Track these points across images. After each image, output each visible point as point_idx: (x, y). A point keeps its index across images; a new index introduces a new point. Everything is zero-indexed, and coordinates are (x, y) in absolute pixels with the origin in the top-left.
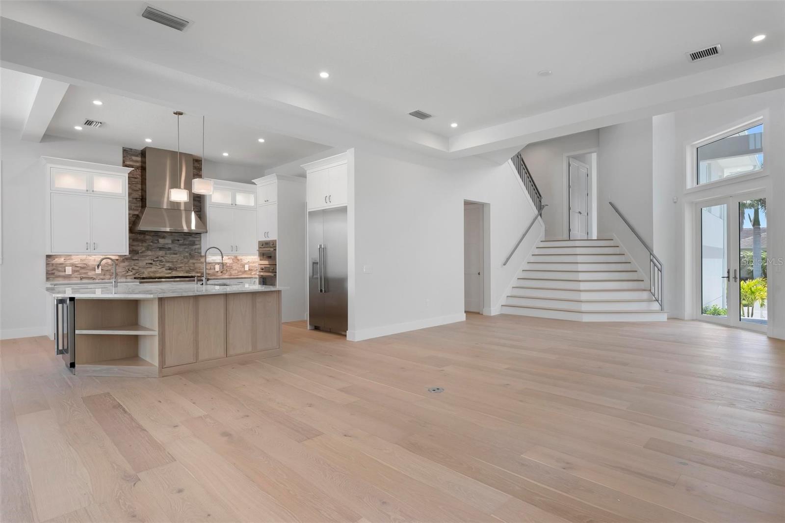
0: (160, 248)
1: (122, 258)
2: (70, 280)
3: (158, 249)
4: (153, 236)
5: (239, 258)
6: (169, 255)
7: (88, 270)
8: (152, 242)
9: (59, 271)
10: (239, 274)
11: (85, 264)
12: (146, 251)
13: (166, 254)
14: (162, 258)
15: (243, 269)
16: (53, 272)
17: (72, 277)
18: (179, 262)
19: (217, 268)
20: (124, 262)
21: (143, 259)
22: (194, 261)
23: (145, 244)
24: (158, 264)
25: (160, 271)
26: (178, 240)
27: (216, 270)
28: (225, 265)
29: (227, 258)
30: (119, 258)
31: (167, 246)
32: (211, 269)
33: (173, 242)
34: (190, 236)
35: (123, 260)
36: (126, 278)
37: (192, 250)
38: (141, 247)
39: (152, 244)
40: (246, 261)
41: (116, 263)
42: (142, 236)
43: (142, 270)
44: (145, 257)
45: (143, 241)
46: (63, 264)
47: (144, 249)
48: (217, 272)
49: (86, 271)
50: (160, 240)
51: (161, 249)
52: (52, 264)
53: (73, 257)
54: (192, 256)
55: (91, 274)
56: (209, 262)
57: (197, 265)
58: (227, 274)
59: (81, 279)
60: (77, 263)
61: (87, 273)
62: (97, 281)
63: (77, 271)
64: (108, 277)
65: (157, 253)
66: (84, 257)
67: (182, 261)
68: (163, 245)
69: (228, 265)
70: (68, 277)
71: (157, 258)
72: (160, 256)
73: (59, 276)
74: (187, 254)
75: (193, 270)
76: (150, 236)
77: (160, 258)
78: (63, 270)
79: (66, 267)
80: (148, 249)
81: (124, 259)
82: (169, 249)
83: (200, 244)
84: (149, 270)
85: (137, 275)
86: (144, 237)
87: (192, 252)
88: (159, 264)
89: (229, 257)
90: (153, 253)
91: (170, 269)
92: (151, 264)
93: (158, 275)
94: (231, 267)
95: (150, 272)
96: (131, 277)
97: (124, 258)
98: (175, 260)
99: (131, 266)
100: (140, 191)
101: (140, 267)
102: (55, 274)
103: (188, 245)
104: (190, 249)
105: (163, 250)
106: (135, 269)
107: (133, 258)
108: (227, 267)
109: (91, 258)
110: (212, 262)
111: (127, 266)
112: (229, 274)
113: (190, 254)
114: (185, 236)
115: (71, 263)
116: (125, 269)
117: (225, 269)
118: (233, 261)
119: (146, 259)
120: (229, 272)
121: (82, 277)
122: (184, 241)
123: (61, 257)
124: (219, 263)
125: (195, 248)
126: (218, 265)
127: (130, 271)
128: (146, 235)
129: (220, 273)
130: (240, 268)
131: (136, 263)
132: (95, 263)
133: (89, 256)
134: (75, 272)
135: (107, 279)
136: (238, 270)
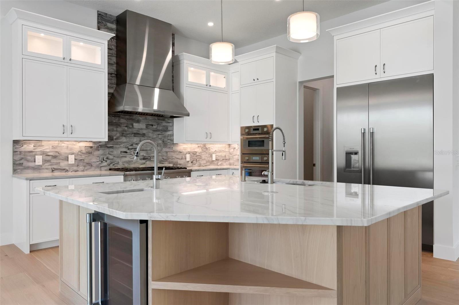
0: (134, 134)
1: (96, 146)
2: (40, 172)
3: (133, 135)
4: (128, 119)
5: (208, 146)
7: (60, 159)
8: (126, 127)
9: (28, 161)
11: (56, 152)
12: (121, 137)
13: (140, 141)
14: (137, 146)
16: (21, 162)
17: (43, 169)
20: (99, 150)
21: (118, 146)
22: (167, 150)
23: (119, 129)
24: (132, 153)
25: (134, 160)
26: (152, 125)
27: (187, 160)
28: (195, 154)
29: (197, 146)
30: (94, 145)
31: (141, 132)
32: (182, 159)
33: (147, 127)
34: (164, 120)
35: (98, 147)
36: (101, 170)
37: (165, 136)
39: (126, 128)
40: (213, 150)
41: (90, 152)
42: (117, 119)
43: (117, 160)
44: (120, 144)
45: (118, 125)
46: (32, 152)
47: (118, 135)
48: (188, 161)
49: (58, 161)
50: (134, 124)
51: (136, 134)
52: (21, 152)
53: (43, 143)
54: (165, 144)
55: (63, 164)
56: (181, 151)
58: (197, 164)
59: (53, 171)
60: (48, 150)
61: (59, 163)
62: (70, 174)
63: (49, 161)
64: (81, 168)
65: (132, 140)
66: (56, 143)
68: (137, 131)
69: (198, 154)
70: (38, 168)
71: (132, 145)
72: (134, 143)
73: (28, 168)
74: (160, 142)
75: (166, 160)
76: (125, 119)
77: (134, 145)
78: (33, 159)
79: (36, 156)
80: (123, 134)
81: (100, 146)
82: (144, 135)
83: (173, 130)
84: (124, 159)
85: (111, 165)
86: (119, 120)
87: (165, 139)
88: (134, 153)
89: (199, 145)
90: (128, 139)
91: (144, 159)
92: (126, 152)
93: (132, 166)
94: (200, 157)
95: (125, 162)
96: (106, 168)
97: (98, 145)
98: (149, 149)
99: (106, 155)
100: (115, 65)
101: (114, 157)
102: (23, 165)
103: (161, 131)
104: (163, 136)
105: (137, 137)
106: (109, 158)
107: (108, 145)
108: (196, 156)
109: (64, 145)
110: (184, 151)
111: (102, 155)
112: (198, 165)
113: (163, 142)
114: (159, 121)
115: (41, 151)
116: (100, 159)
117: (195, 158)
118: (201, 149)
119: (121, 147)
120: (198, 162)
121: (54, 168)
122: (157, 126)
123: (30, 143)
124: (190, 152)
125: (168, 135)
126: (189, 155)
127: (105, 160)
128: (121, 118)
129: (191, 163)
130: (208, 158)
131: (111, 152)
132: (68, 151)
133: (62, 142)
134: (46, 163)
135: (81, 171)
136: (206, 160)
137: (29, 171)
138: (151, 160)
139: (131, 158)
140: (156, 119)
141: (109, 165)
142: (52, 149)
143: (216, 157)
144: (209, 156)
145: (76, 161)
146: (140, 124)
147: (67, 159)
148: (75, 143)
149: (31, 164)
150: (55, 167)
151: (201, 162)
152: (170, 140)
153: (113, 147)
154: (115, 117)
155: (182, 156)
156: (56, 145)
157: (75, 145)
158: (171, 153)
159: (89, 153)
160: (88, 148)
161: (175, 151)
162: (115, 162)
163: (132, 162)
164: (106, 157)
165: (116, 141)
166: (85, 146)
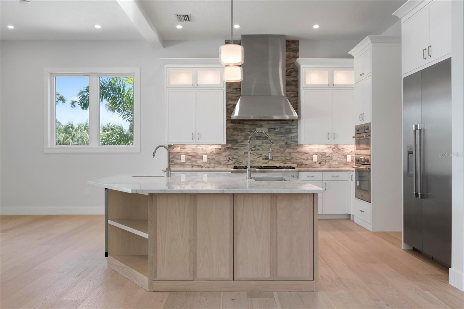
0: (257, 137)
1: (224, 148)
2: (184, 167)
3: (256, 138)
4: (251, 125)
5: (340, 147)
6: (266, 145)
7: (197, 158)
8: (250, 131)
9: (177, 159)
10: (340, 165)
11: (195, 153)
12: (245, 140)
13: (263, 143)
14: (259, 148)
15: (344, 160)
16: (173, 159)
17: (186, 165)
18: (275, 151)
19: (315, 158)
20: (226, 151)
21: (242, 148)
22: (291, 151)
23: (244, 134)
24: (255, 154)
25: (257, 160)
26: (275, 129)
27: (314, 161)
28: (324, 155)
29: (326, 147)
30: (222, 148)
31: (263, 135)
32: (308, 159)
33: (270, 130)
34: (287, 123)
35: (225, 149)
36: (228, 167)
37: (288, 138)
38: (240, 137)
39: (249, 133)
40: (348, 151)
41: (219, 152)
43: (243, 160)
44: (244, 146)
45: (242, 130)
46: (179, 153)
47: (243, 139)
48: (315, 162)
49: (196, 160)
50: (257, 129)
51: (258, 138)
52: (172, 153)
53: (186, 147)
54: (288, 145)
55: (200, 162)
56: (307, 152)
57: (294, 155)
58: (326, 166)
59: (192, 167)
60: (189, 152)
61: (197, 161)
62: (204, 169)
63: (190, 159)
64: (213, 165)
65: (255, 143)
67: (279, 150)
68: (260, 134)
69: (327, 155)
70: (183, 164)
71: (255, 147)
72: (257, 145)
73: (177, 164)
74: (283, 143)
75: (289, 161)
76: (249, 125)
77: (257, 147)
78: (180, 158)
79: (182, 156)
80: (246, 138)
82: (266, 138)
83: (297, 132)
86: (243, 126)
87: (289, 141)
88: (257, 154)
89: (329, 146)
90: (251, 142)
91: (266, 159)
94: (331, 158)
96: (231, 166)
97: (226, 147)
99: (232, 155)
101: (239, 157)
102: (174, 162)
103: (284, 134)
104: (286, 138)
105: (260, 139)
106: (234, 158)
107: (233, 147)
108: (326, 157)
109: (200, 147)
110: (310, 152)
111: (228, 155)
112: (328, 166)
113: (286, 143)
114: (281, 124)
115: (185, 152)
116: (227, 158)
117: (323, 159)
118: (332, 150)
119: (245, 148)
120: (328, 163)
121: (193, 165)
122: (280, 129)
123: (178, 147)
124: (317, 153)
125: (292, 137)
126: (316, 155)
127: (231, 160)
128: (245, 124)
129: (318, 164)
130: (342, 159)
131: (236, 153)
132: (203, 152)
133: (198, 146)
134: (188, 160)
135: (212, 167)
136: (338, 162)
137: (178, 166)
138: (274, 160)
139: (254, 158)
140: (279, 123)
141: (235, 164)
142: (192, 150)
143: (352, 159)
144: (343, 157)
145: (209, 160)
146: (262, 128)
147: (202, 158)
148: (207, 146)
149: (179, 161)
150: (194, 163)
151: (332, 163)
152: (294, 141)
153: (238, 148)
154: (240, 124)
155: (308, 157)
156: (195, 148)
157: (207, 147)
158: (294, 153)
159: (219, 154)
160: (217, 149)
161: (300, 152)
162: (240, 161)
163: (255, 162)
164: (232, 157)
165: (240, 144)
166: (216, 149)
